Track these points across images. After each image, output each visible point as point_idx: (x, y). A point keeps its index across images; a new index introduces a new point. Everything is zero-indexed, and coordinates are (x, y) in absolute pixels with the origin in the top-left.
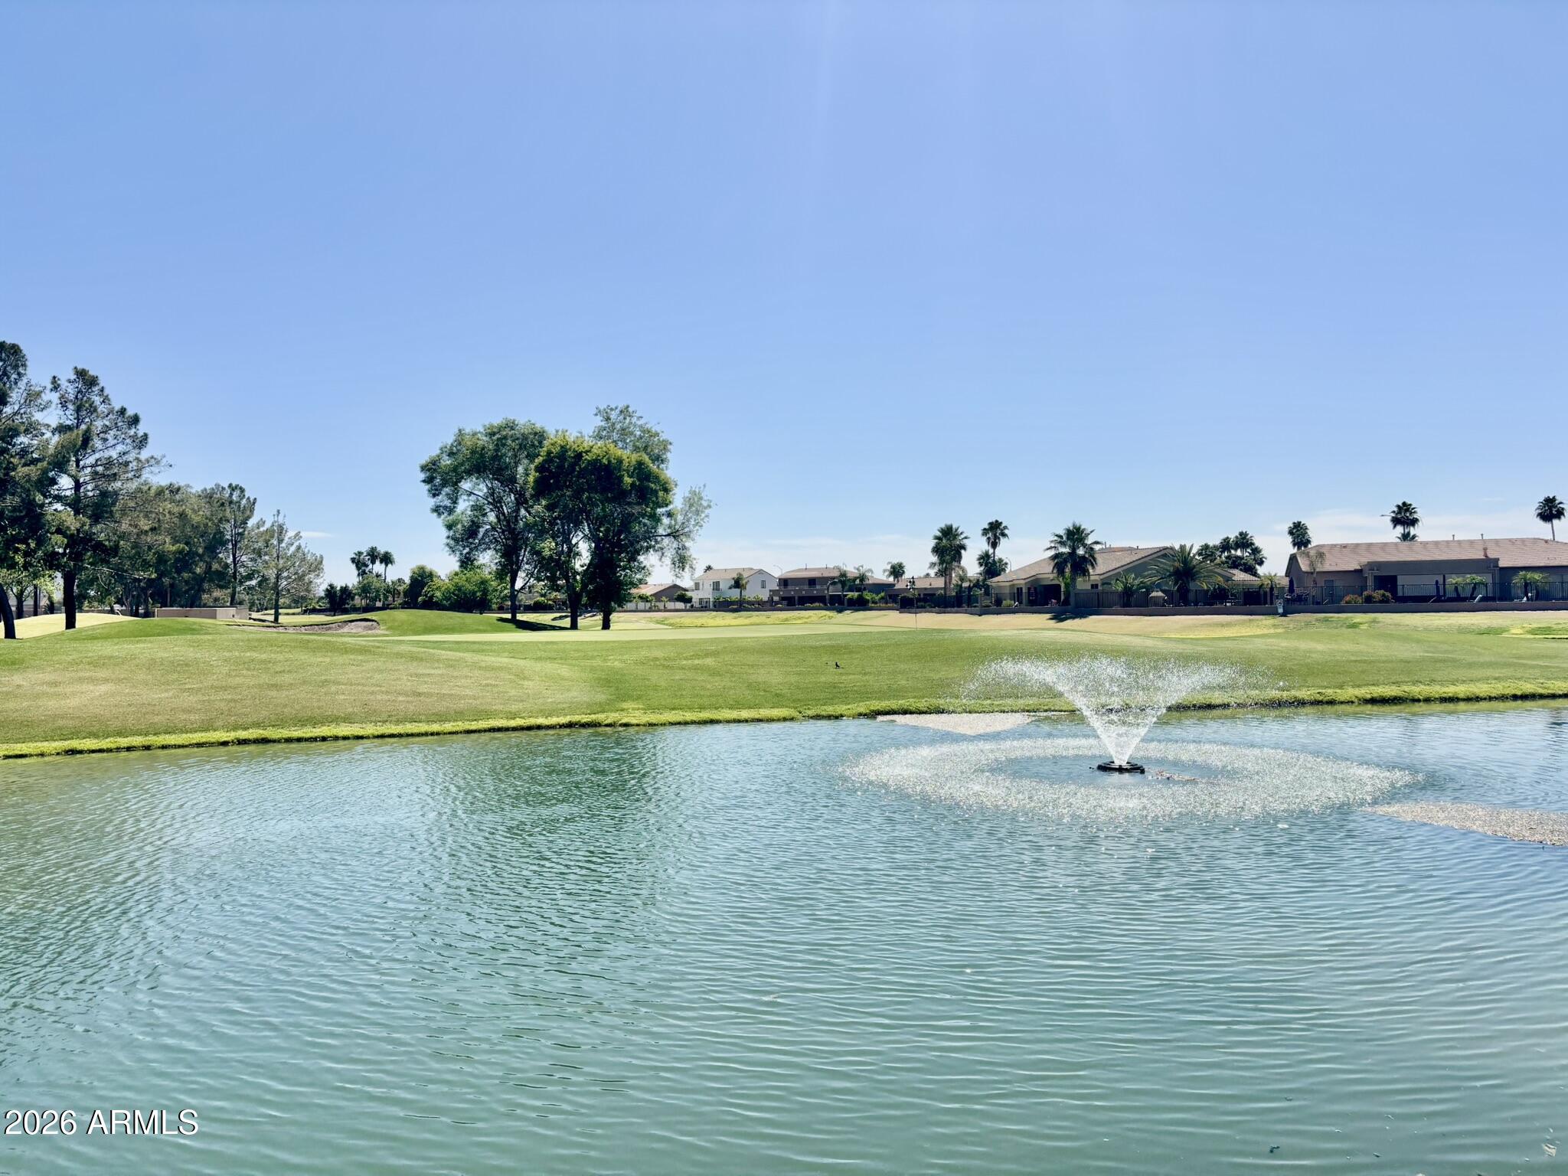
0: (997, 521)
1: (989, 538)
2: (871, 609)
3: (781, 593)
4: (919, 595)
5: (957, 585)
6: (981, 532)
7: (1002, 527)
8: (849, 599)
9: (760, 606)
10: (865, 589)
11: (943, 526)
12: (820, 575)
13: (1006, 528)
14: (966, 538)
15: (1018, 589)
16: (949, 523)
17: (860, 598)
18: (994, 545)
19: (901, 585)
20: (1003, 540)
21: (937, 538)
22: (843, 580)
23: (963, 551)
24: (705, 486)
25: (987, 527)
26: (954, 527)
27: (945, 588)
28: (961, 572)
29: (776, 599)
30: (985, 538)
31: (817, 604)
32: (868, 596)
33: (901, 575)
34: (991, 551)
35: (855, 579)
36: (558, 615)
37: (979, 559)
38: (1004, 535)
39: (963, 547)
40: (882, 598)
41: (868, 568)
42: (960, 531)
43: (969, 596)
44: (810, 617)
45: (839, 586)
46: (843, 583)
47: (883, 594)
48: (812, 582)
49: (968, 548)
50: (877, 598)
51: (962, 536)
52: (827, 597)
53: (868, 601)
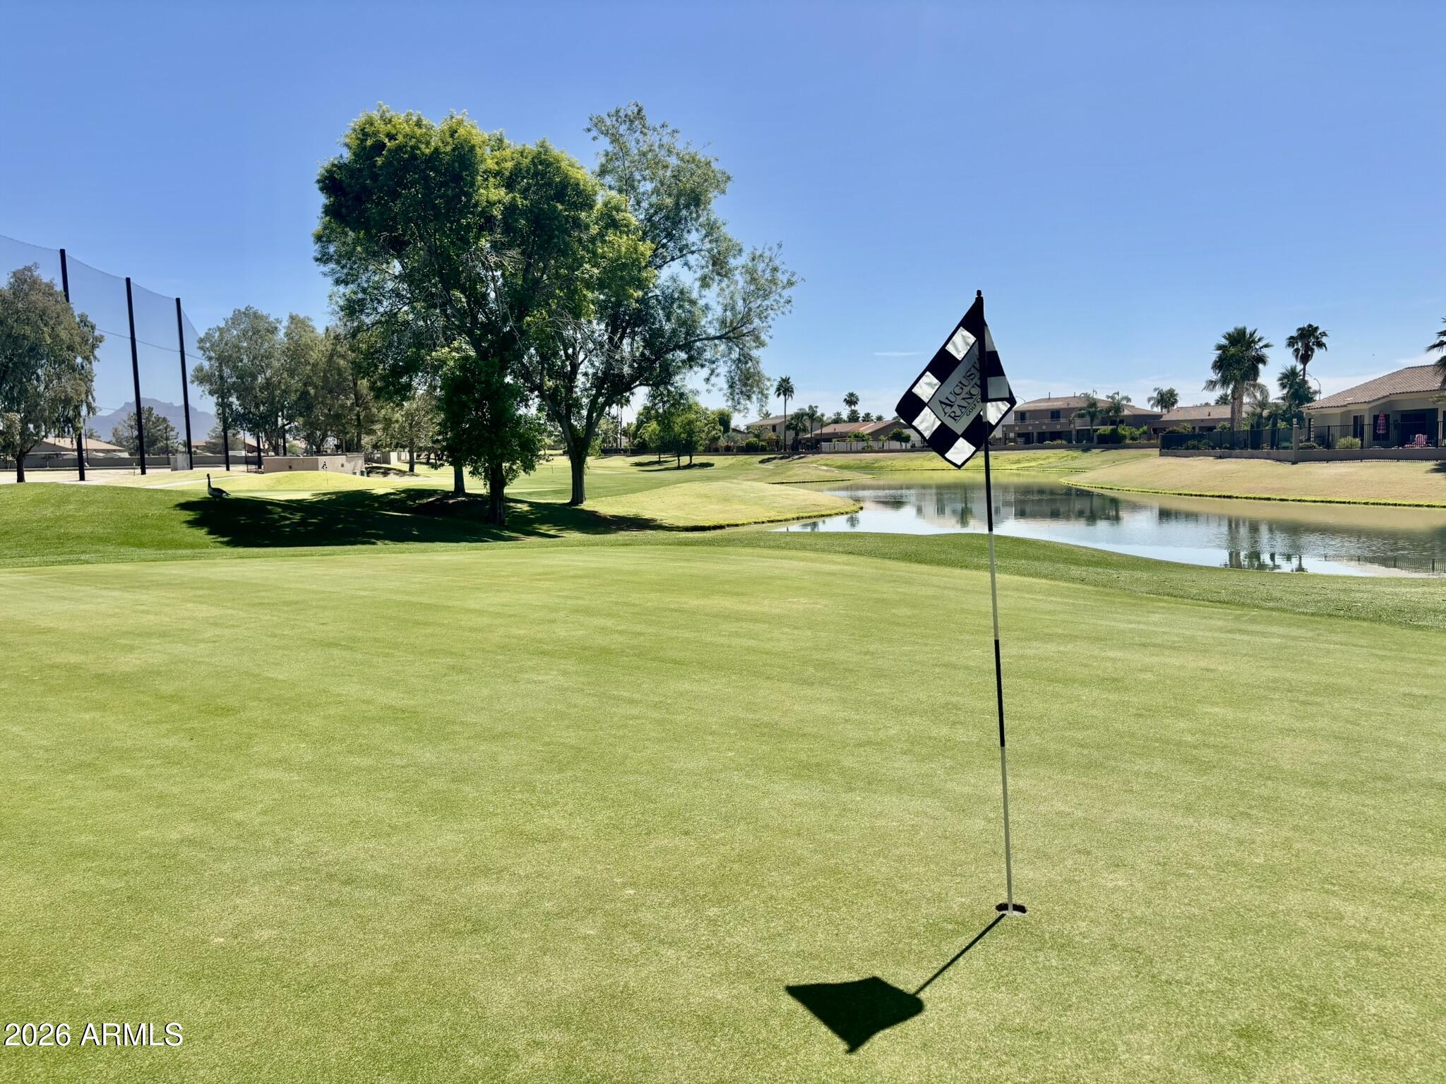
0: (1310, 326)
1: (1297, 350)
2: (1128, 447)
3: (1017, 428)
4: (1194, 428)
5: (1254, 414)
6: (1285, 342)
7: (1318, 334)
8: (1100, 435)
10: (1122, 422)
11: (1231, 330)
12: (1065, 406)
13: (1324, 334)
14: (1266, 346)
15: (1355, 418)
16: (1240, 326)
17: (1114, 432)
18: (1305, 359)
19: (1170, 416)
20: (1318, 352)
21: (1220, 347)
22: (1091, 409)
23: (1261, 366)
24: (780, 246)
25: (1295, 334)
26: (1248, 331)
27: (1232, 420)
28: (1258, 395)
29: (1012, 435)
30: (1291, 350)
31: (1059, 442)
32: (1124, 430)
33: (1173, 404)
34: (1300, 367)
35: (1108, 411)
36: (766, 457)
37: (1280, 379)
38: (1320, 345)
39: (1262, 360)
40: (1145, 433)
41: (1125, 394)
42: (1257, 336)
43: (1274, 431)
44: (1048, 457)
45: (1088, 418)
46: (1093, 416)
47: (1145, 428)
48: (1055, 414)
49: (1269, 360)
50: (1137, 433)
51: (1261, 344)
52: (1074, 433)
53: (1124, 437)
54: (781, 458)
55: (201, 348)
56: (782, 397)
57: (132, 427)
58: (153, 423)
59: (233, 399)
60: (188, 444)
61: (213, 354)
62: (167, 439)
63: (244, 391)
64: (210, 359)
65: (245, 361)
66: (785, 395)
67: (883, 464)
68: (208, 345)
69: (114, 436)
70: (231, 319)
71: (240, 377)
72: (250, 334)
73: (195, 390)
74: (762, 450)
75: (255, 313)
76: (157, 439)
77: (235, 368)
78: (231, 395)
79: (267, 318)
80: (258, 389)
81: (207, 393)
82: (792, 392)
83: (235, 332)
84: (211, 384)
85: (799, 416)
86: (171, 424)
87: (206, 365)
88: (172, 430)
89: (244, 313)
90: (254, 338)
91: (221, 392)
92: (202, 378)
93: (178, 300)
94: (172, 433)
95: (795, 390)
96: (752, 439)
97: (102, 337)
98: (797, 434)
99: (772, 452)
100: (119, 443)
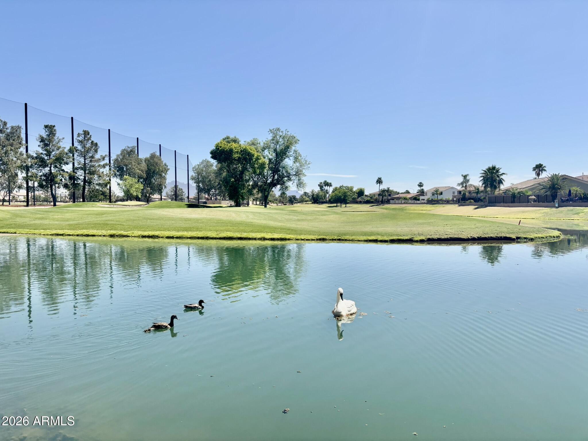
3: (458, 197)
7: (542, 167)
9: (448, 202)
13: (545, 167)
30: (535, 172)
36: (372, 205)
54: (376, 206)
55: (193, 170)
56: (378, 184)
57: (172, 191)
58: (178, 190)
59: (201, 185)
60: (188, 197)
61: (196, 172)
62: (182, 195)
63: (203, 182)
64: (195, 173)
65: (204, 174)
66: (379, 184)
67: (407, 208)
68: (195, 169)
69: (166, 194)
70: (201, 162)
71: (203, 179)
72: (206, 166)
73: (191, 182)
74: (372, 202)
75: (208, 161)
76: (179, 196)
77: (201, 176)
78: (200, 183)
79: (210, 162)
80: (207, 182)
81: (194, 183)
82: (382, 182)
83: (202, 166)
84: (195, 180)
85: (384, 191)
86: (184, 191)
87: (194, 175)
88: (184, 193)
89: (205, 161)
90: (207, 167)
91: (198, 182)
92: (193, 179)
93: (188, 155)
94: (183, 194)
95: (383, 183)
96: (369, 199)
97: (169, 169)
98: (383, 197)
99: (375, 203)
100: (168, 197)
